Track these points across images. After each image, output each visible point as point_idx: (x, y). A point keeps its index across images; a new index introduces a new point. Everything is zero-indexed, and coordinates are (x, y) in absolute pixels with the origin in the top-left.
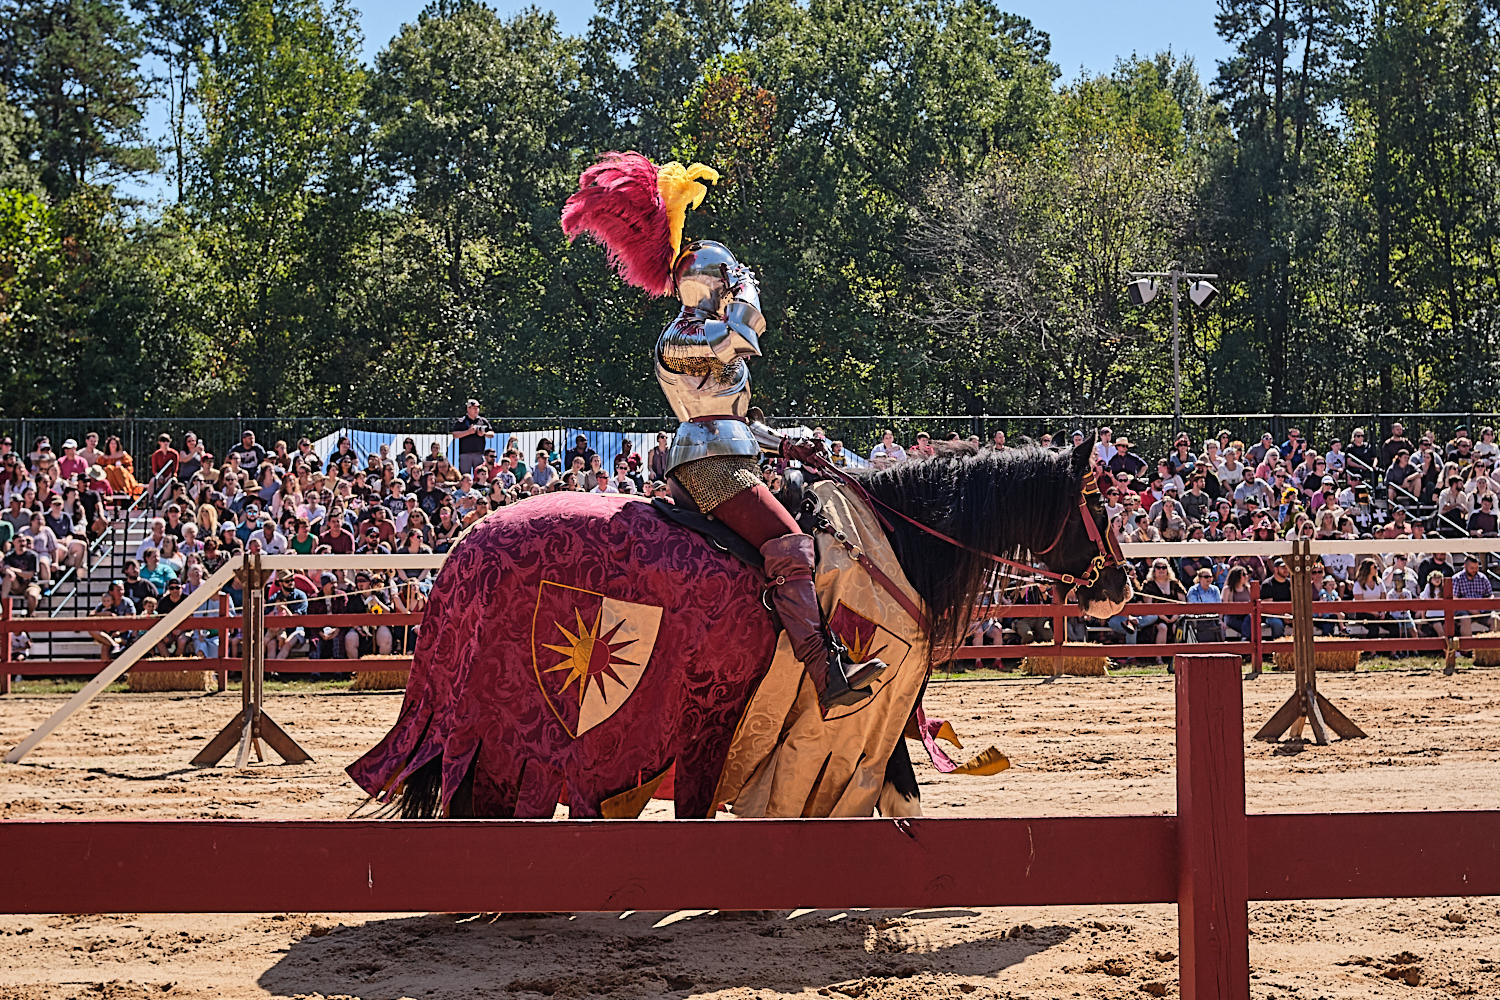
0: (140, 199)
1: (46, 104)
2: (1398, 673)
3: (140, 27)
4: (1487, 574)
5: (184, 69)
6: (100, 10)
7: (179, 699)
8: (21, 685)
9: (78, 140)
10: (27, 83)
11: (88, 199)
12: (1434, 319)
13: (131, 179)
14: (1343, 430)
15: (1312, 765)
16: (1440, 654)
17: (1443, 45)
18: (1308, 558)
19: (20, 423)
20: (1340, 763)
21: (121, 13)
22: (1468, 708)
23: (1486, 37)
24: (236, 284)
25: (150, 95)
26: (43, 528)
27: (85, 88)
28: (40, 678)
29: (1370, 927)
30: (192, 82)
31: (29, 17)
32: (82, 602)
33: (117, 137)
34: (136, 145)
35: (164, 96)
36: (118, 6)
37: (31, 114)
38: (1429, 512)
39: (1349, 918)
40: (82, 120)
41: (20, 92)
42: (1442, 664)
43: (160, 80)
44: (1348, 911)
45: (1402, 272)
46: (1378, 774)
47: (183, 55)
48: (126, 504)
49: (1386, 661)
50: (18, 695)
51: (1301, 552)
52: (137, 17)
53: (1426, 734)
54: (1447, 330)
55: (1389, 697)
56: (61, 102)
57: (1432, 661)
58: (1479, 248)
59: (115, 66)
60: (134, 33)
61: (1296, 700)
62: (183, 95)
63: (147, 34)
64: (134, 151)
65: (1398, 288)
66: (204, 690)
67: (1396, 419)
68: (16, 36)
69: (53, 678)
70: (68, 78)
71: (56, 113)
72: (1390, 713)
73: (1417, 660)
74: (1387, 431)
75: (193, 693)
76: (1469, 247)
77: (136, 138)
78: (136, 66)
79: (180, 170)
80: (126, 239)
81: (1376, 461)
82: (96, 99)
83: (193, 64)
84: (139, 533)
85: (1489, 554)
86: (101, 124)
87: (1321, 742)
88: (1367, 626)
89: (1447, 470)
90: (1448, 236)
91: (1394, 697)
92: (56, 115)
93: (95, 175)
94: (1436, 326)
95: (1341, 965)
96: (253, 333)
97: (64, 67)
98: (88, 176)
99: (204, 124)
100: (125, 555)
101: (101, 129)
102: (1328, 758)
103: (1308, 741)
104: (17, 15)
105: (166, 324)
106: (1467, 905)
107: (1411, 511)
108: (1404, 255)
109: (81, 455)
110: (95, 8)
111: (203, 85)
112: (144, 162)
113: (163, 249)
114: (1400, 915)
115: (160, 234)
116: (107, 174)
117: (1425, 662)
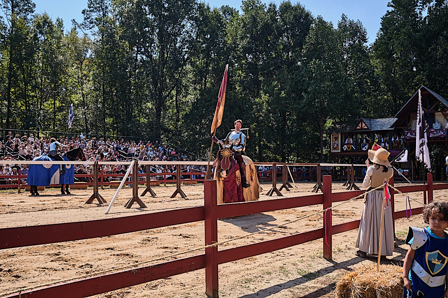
12: (21, 107)
16: (17, 189)
17: (27, 40)
23: (39, 41)
38: (16, 154)
42: (17, 191)
45: (13, 95)
54: (24, 110)
57: (15, 190)
58: (33, 91)
65: (12, 98)
67: (10, 131)
73: (11, 190)
76: (31, 90)
81: (3, 141)
89: (21, 144)
90: (26, 87)
94: (21, 108)
107: (12, 153)
108: (14, 90)
117: (13, 191)
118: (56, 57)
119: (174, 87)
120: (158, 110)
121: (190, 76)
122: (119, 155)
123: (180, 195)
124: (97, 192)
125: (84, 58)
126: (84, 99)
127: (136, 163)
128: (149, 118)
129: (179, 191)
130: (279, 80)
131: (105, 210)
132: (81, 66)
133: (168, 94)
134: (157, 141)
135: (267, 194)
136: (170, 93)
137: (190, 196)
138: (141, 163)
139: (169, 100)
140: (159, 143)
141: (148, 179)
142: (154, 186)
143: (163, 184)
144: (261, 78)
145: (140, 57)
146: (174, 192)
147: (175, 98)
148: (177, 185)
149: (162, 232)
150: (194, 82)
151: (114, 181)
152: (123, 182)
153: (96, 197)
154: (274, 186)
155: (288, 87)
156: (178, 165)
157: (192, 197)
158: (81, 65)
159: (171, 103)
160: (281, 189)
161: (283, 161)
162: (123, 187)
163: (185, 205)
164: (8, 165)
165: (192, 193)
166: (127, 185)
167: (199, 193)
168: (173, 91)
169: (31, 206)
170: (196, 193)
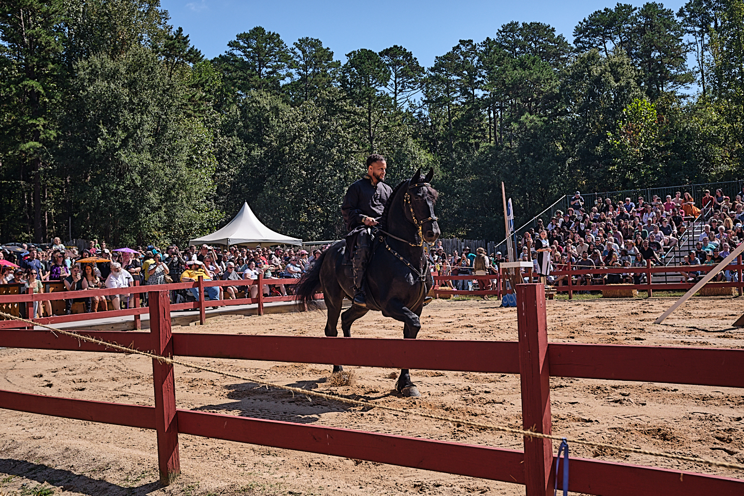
0: (687, 94)
1: (645, 63)
3: (682, 23)
5: (702, 37)
6: (664, 20)
7: (722, 299)
8: (656, 293)
9: (659, 75)
10: (637, 55)
11: (666, 98)
13: (683, 87)
19: (647, 190)
21: (673, 19)
24: (733, 124)
25: (688, 51)
26: (659, 231)
27: (661, 53)
28: (663, 290)
30: (706, 42)
31: (635, 30)
32: (677, 260)
33: (675, 71)
34: (683, 72)
35: (694, 50)
36: (671, 17)
37: (640, 68)
40: (661, 67)
41: (634, 60)
43: (692, 44)
47: (701, 31)
48: (692, 220)
50: (655, 297)
52: (680, 20)
56: (652, 60)
59: (673, 42)
60: (679, 26)
62: (702, 48)
63: (684, 26)
64: (683, 75)
66: (732, 295)
68: (631, 38)
69: (667, 290)
70: (653, 50)
71: (649, 65)
75: (728, 297)
77: (684, 70)
78: (681, 40)
79: (703, 80)
80: (682, 112)
82: (665, 57)
83: (706, 34)
84: (699, 231)
86: (668, 67)
92: (650, 66)
93: (668, 87)
96: (741, 144)
97: (651, 47)
98: (664, 89)
99: (713, 59)
100: (693, 240)
101: (668, 69)
104: (631, 30)
105: (702, 145)
109: (674, 201)
110: (662, 20)
111: (711, 42)
112: (689, 79)
113: (699, 114)
115: (697, 108)
116: (672, 87)
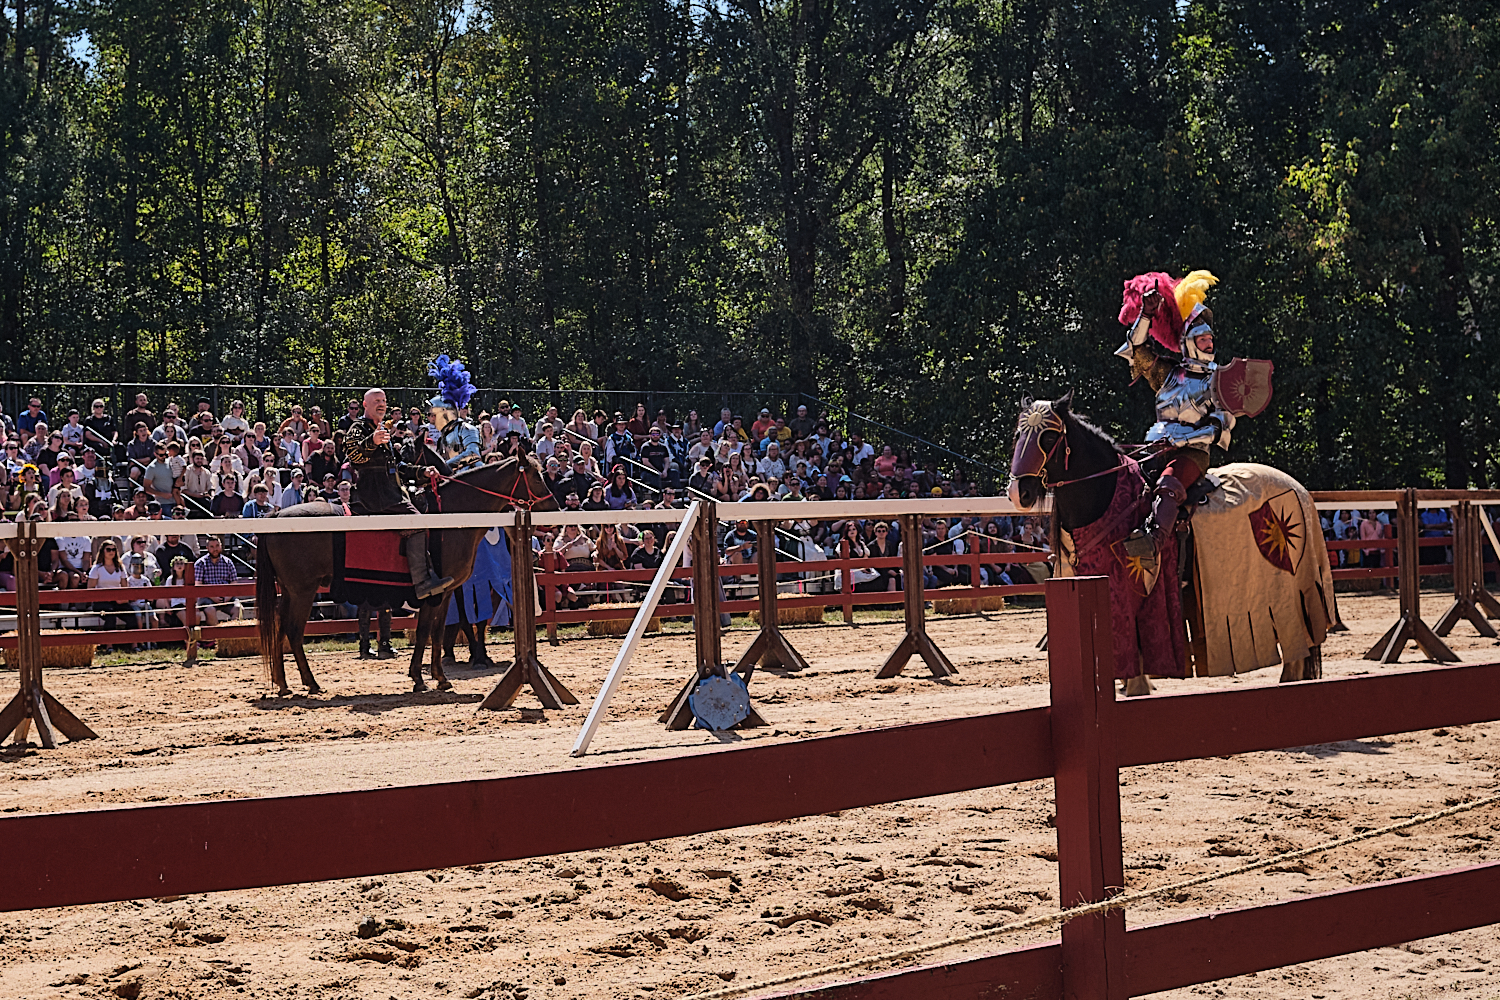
2: (136, 668)
4: (233, 559)
12: (186, 281)
14: (81, 401)
15: (37, 771)
16: (183, 646)
18: (34, 541)
20: (68, 767)
22: (206, 702)
29: (89, 943)
39: (67, 934)
42: (183, 656)
44: (66, 927)
45: (150, 229)
46: (109, 777)
49: (124, 656)
51: (27, 535)
53: (161, 732)
54: (197, 294)
55: (124, 694)
57: (172, 653)
58: (232, 206)
61: (20, 700)
65: (147, 245)
72: (125, 711)
73: (157, 653)
74: (131, 402)
76: (222, 205)
81: (116, 435)
85: (233, 535)
87: (48, 744)
88: (104, 617)
90: (200, 192)
91: (129, 693)
94: (188, 289)
95: (56, 986)
102: (55, 763)
103: (33, 745)
106: (191, 911)
108: (153, 210)
114: (121, 927)
117: (166, 655)
118: (324, 46)
119: (874, 139)
120: (801, 261)
121: (950, 79)
122: (621, 482)
123: (925, 665)
124: (533, 653)
125: (447, 38)
126: (452, 227)
127: (706, 513)
128: (757, 299)
129: (916, 642)
130: (1411, 62)
131: (569, 738)
132: (434, 77)
133: (847, 178)
134: (802, 407)
135: (1373, 654)
136: (852, 171)
137: (975, 668)
138: (729, 512)
139: (854, 207)
140: (813, 412)
141: (767, 590)
142: (795, 623)
143: (840, 614)
144: (1320, 63)
145: (704, 11)
146: (894, 649)
147: (879, 192)
148: (908, 615)
149: (840, 840)
150: (971, 113)
151: (605, 606)
152: (647, 606)
153: (526, 677)
154: (1410, 609)
155: (1468, 95)
156: (908, 515)
157: (985, 673)
158: (435, 70)
159: (862, 220)
160: (1447, 626)
161: (1455, 481)
162: (651, 631)
163: (950, 709)
164: (137, 542)
165: (981, 652)
166: (664, 621)
167: (1015, 651)
168: (869, 158)
169: (244, 723)
170: (1002, 652)
